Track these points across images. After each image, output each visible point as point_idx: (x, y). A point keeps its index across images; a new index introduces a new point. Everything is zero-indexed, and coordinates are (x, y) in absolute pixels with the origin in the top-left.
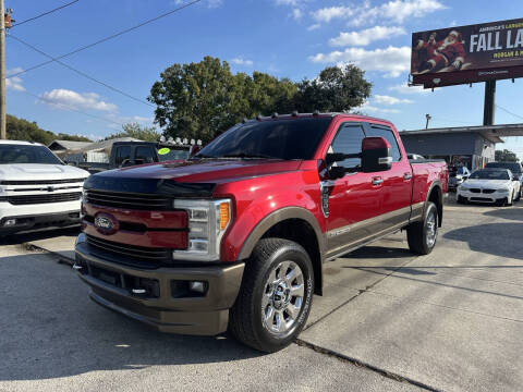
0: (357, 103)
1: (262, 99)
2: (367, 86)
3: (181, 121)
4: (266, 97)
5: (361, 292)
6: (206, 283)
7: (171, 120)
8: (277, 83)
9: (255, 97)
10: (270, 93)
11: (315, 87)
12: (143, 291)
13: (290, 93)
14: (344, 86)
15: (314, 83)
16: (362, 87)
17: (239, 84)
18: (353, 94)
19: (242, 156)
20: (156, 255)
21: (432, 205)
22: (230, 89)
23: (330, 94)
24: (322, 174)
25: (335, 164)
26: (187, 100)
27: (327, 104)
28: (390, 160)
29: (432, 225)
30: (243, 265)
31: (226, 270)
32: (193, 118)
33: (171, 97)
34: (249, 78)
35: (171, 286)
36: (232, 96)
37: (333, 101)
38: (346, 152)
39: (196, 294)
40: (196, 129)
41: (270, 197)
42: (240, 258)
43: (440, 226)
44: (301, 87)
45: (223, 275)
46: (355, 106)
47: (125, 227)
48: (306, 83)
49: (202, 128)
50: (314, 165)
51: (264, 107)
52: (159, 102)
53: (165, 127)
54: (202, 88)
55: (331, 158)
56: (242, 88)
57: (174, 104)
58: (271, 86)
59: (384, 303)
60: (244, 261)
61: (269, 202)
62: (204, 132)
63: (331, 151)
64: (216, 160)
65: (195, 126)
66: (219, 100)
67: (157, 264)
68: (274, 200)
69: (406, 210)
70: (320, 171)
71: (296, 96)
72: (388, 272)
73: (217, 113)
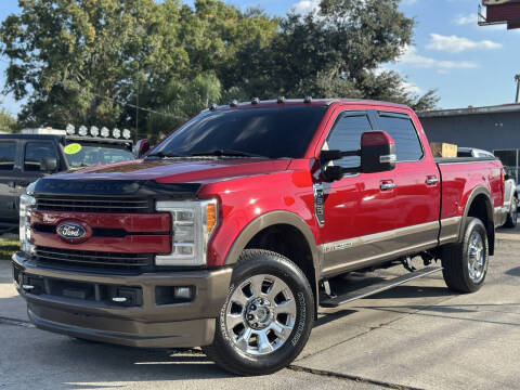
0: (387, 57)
1: (214, 48)
2: (405, 24)
3: (57, 89)
4: (220, 43)
5: (372, 329)
6: (192, 288)
7: (36, 86)
8: (240, 17)
9: (198, 43)
10: (226, 35)
11: (311, 26)
12: (124, 299)
13: (264, 36)
14: (365, 25)
15: (309, 18)
16: (396, 27)
17: (169, 19)
18: (381, 38)
19: (217, 154)
20: (136, 262)
21: (475, 222)
22: (151, 28)
23: (338, 39)
24: (316, 175)
25: (331, 164)
26: (71, 50)
27: (333, 58)
28: (393, 158)
29: (478, 251)
30: (230, 270)
31: (214, 274)
32: (82, 83)
33: (37, 43)
34: (186, 9)
35: (156, 292)
36: (156, 42)
37: (345, 52)
38: (343, 149)
39: (182, 300)
40: (87, 105)
41: (252, 201)
42: (228, 262)
43: (491, 253)
44: (285, 26)
45: (211, 279)
46: (384, 60)
47: (98, 233)
48: (294, 19)
49: (98, 102)
50: (306, 164)
51: (215, 62)
52: (13, 54)
53: (25, 101)
54: (98, 27)
55: (326, 156)
56: (173, 28)
57: (43, 57)
58: (229, 23)
59: (398, 338)
60: (230, 266)
61: (252, 207)
62: (101, 109)
63: (326, 147)
64: (185, 160)
65: (85, 98)
66: (131, 49)
67: (138, 271)
68: (257, 204)
69: (432, 225)
70: (313, 171)
71: (275, 43)
72: (412, 311)
73: (127, 74)
